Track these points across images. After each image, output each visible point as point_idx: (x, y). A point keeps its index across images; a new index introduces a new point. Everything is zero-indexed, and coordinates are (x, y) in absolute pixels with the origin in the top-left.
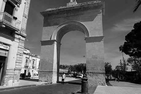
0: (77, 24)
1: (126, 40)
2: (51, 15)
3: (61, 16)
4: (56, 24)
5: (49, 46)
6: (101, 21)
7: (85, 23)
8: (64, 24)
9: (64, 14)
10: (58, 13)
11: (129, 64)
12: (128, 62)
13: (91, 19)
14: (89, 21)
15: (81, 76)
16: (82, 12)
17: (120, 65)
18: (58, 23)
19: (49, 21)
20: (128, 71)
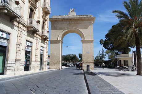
0: (76, 30)
1: (106, 38)
2: (56, 21)
3: (65, 23)
4: (61, 29)
5: (57, 44)
6: (93, 30)
7: (82, 30)
8: (67, 29)
9: (67, 21)
10: (62, 20)
11: (107, 55)
12: (106, 53)
13: (86, 27)
14: (85, 29)
15: (70, 65)
16: (80, 22)
17: (99, 55)
18: (62, 28)
19: (55, 25)
20: (105, 60)
